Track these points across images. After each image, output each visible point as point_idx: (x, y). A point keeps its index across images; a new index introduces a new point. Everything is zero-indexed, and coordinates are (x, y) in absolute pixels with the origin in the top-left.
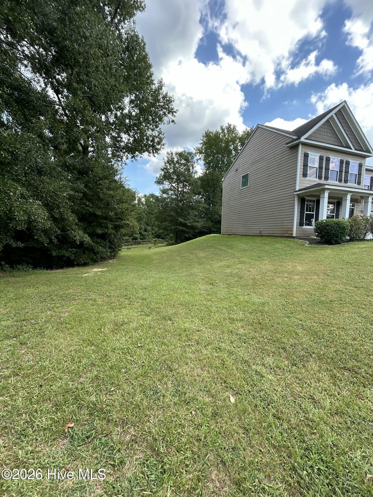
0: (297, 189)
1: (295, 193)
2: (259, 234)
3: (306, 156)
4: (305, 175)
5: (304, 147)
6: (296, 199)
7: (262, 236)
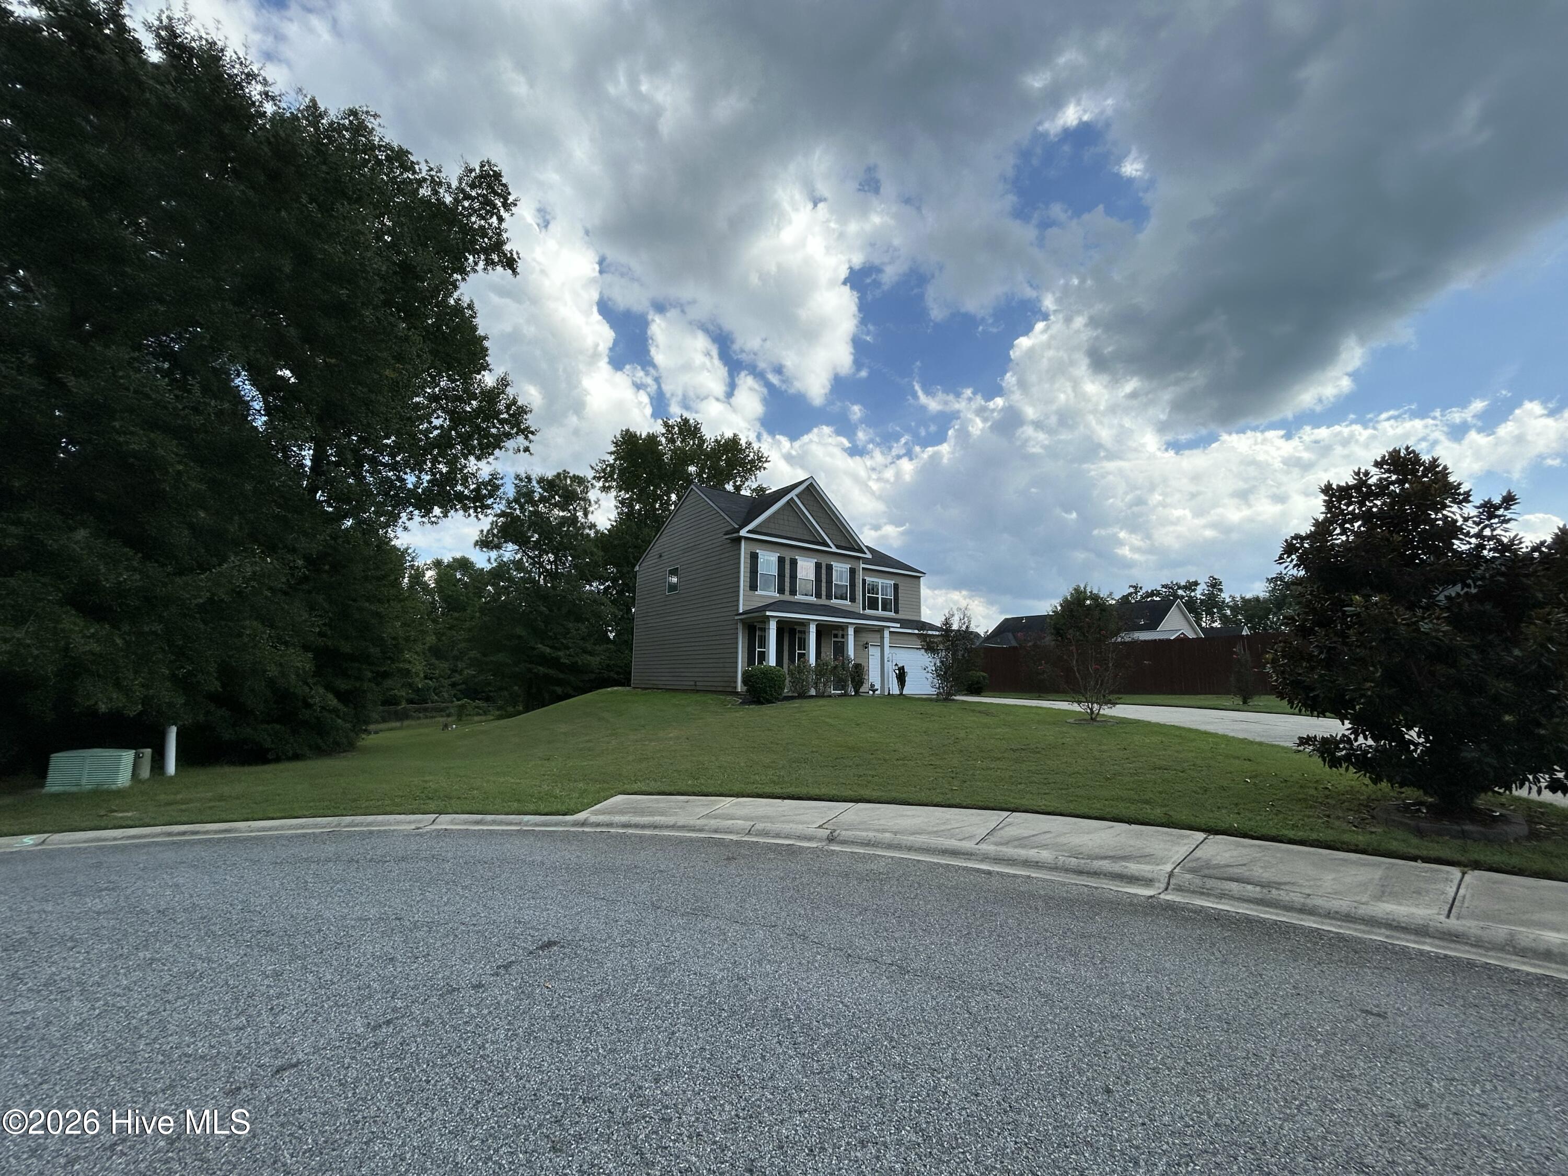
0: (741, 611)
1: (737, 618)
2: (693, 688)
3: (754, 557)
4: (753, 587)
5: (748, 542)
6: (740, 627)
7: (698, 691)
